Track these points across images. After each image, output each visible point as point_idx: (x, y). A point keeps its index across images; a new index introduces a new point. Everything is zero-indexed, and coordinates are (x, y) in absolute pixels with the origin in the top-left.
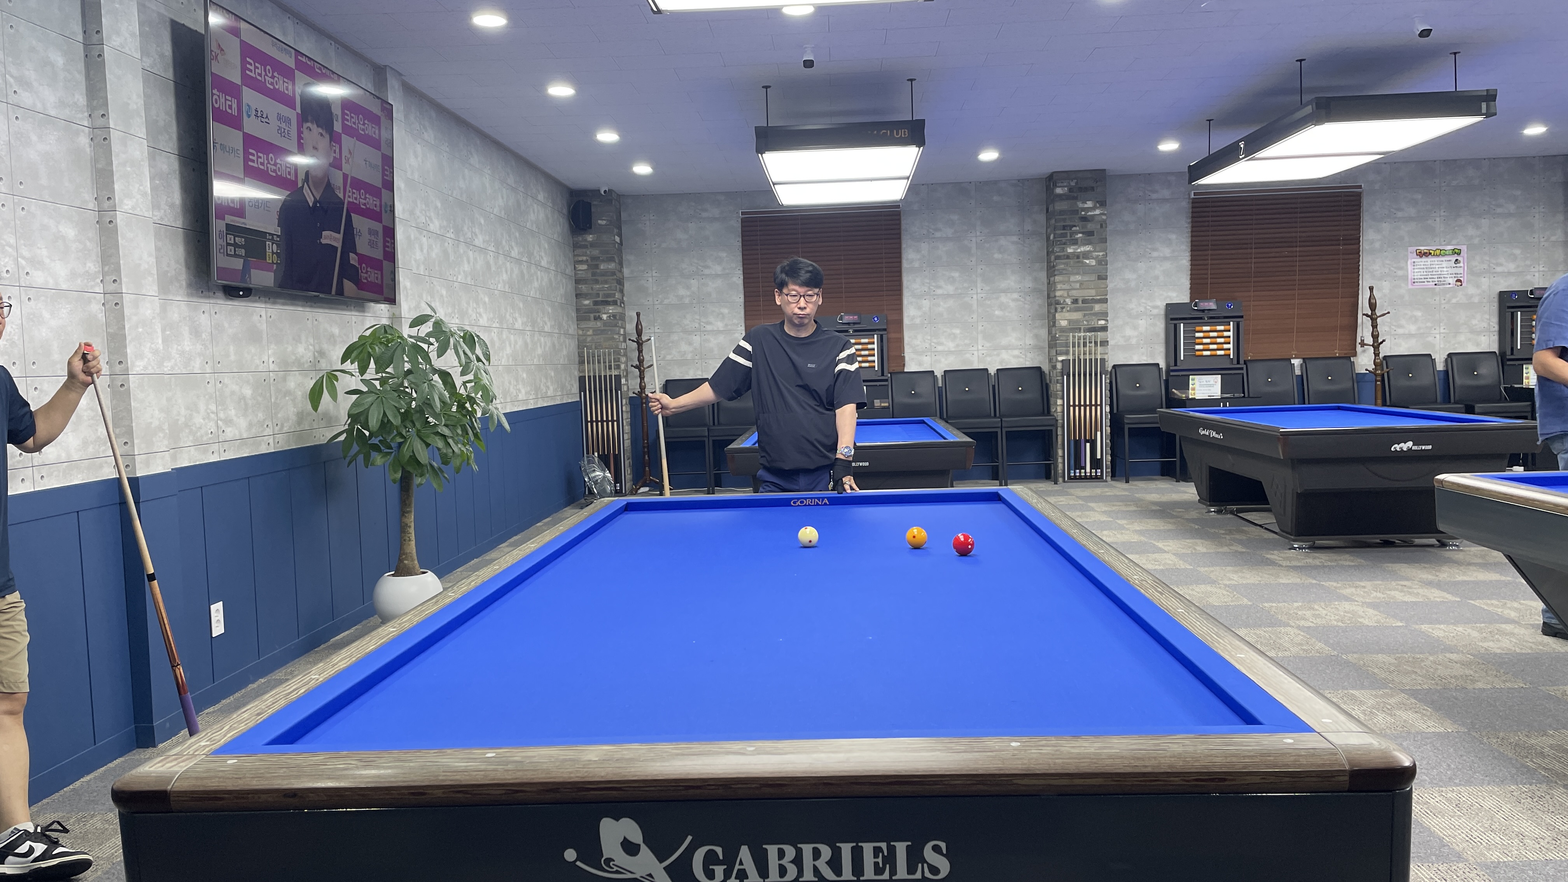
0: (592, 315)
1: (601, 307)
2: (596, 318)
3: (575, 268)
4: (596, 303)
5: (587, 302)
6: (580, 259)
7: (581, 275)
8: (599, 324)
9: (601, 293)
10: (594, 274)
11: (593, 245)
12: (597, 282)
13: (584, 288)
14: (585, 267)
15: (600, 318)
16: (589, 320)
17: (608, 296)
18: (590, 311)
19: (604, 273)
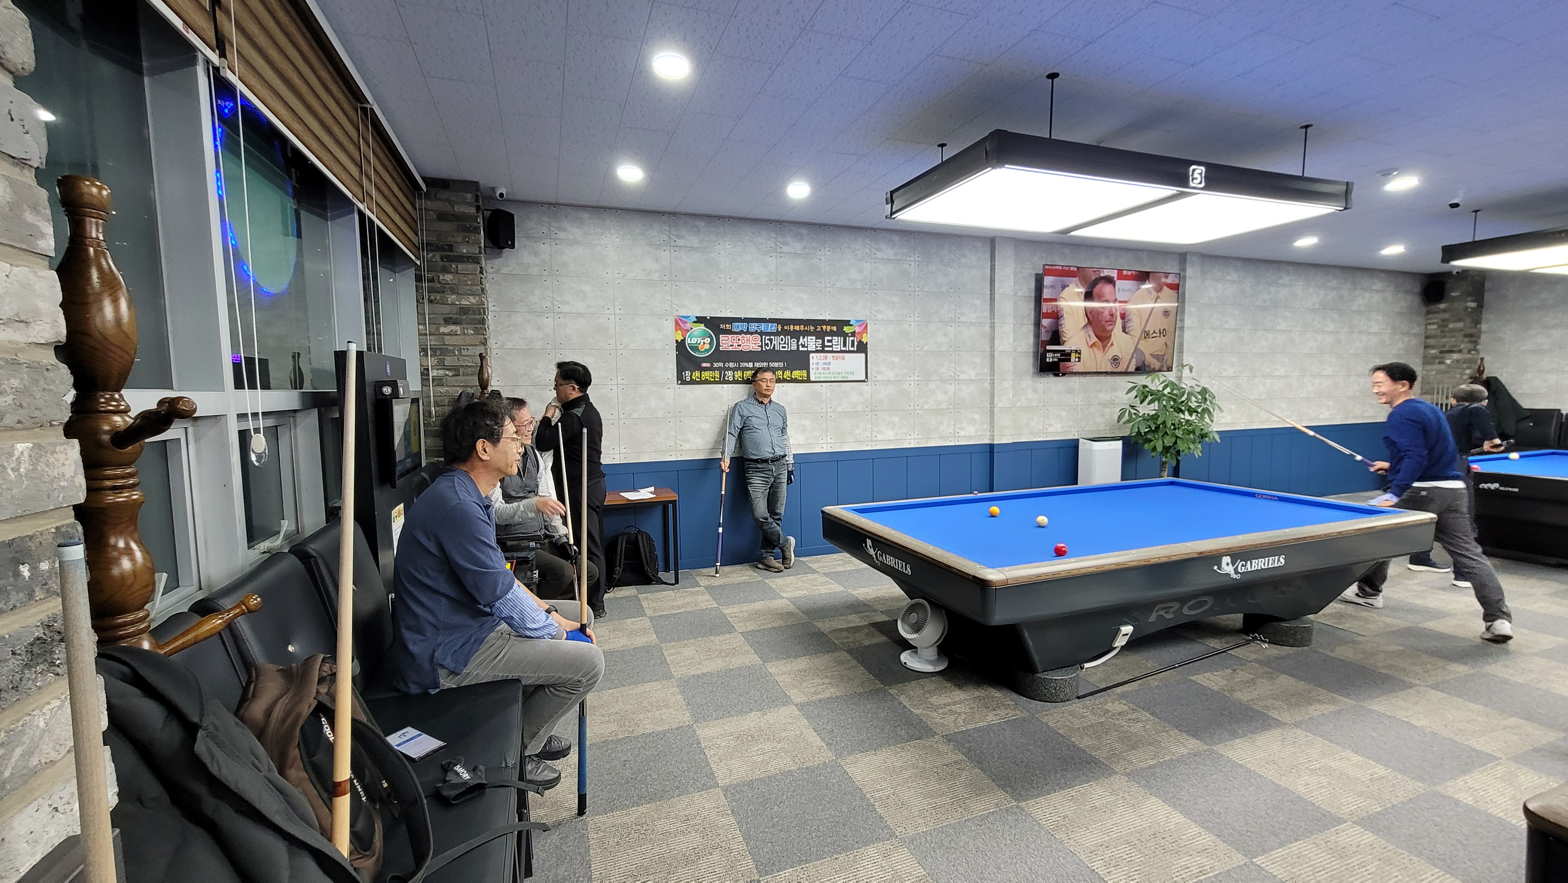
0: (1437, 361)
1: (1447, 355)
2: (1440, 363)
3: (1426, 328)
4: (1441, 352)
5: (1433, 352)
6: (1432, 321)
7: (1429, 333)
8: (1442, 367)
9: (1448, 345)
10: (1442, 332)
11: (1444, 311)
12: (1444, 337)
13: (1432, 342)
14: (1435, 327)
15: (1443, 363)
16: (1434, 363)
17: (1454, 346)
18: (1435, 357)
19: (1452, 331)
